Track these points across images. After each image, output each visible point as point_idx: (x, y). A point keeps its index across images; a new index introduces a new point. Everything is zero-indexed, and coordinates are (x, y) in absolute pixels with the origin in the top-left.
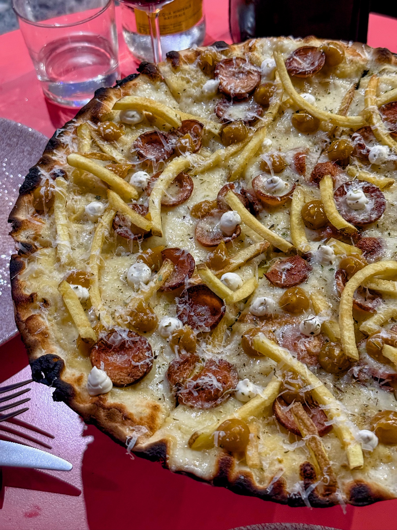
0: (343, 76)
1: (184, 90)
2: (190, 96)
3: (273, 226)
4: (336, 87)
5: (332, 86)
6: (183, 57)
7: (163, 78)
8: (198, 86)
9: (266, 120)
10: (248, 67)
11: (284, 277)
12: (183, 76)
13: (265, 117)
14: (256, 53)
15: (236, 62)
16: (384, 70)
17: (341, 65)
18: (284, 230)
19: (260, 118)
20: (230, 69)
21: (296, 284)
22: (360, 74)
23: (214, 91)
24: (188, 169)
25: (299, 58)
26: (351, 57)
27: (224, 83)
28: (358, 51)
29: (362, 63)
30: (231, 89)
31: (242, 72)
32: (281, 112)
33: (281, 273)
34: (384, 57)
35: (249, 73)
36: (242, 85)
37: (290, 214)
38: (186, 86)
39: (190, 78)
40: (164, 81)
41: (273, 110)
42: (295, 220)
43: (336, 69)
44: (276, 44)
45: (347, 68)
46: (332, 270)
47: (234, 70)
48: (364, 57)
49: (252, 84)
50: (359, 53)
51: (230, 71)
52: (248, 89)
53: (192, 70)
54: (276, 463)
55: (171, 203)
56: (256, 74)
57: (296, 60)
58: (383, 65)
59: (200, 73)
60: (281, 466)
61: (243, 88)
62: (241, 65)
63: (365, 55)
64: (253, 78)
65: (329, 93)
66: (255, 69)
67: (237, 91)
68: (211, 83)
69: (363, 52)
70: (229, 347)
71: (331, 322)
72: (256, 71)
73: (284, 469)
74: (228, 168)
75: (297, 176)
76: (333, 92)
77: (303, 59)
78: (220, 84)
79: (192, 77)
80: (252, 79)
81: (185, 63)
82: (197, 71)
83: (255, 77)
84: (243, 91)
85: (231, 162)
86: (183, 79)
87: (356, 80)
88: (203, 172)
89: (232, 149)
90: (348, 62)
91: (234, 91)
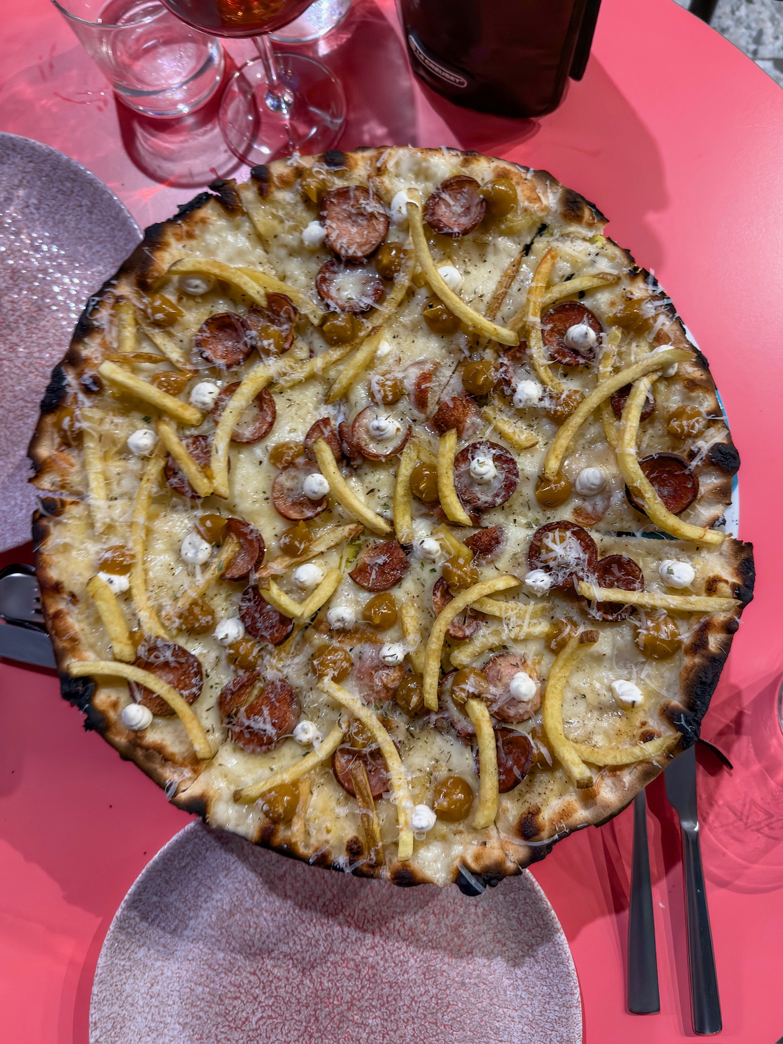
0: (510, 233)
1: (275, 236)
2: (285, 246)
3: (372, 490)
4: (496, 251)
5: (490, 249)
6: (275, 179)
7: (245, 210)
8: (295, 230)
9: (386, 309)
10: (372, 206)
11: (373, 576)
12: (274, 211)
13: (385, 304)
14: (386, 180)
15: (355, 195)
16: (568, 235)
17: (509, 216)
18: (385, 500)
19: (376, 306)
20: (345, 207)
21: (386, 589)
22: (535, 230)
23: (318, 245)
24: (271, 384)
25: (450, 195)
26: (526, 203)
27: (333, 236)
28: (539, 191)
29: (540, 214)
30: (342, 247)
31: (362, 215)
32: (410, 293)
33: (372, 568)
34: (573, 214)
35: (372, 216)
36: (358, 240)
37: (396, 476)
38: (279, 228)
39: (284, 217)
40: (246, 214)
41: (397, 294)
42: (401, 490)
43: (501, 221)
44: (418, 163)
45: (517, 220)
46: (433, 570)
47: (350, 208)
48: (545, 202)
49: (374, 239)
50: (540, 195)
51: (345, 210)
52: (367, 249)
53: (289, 204)
54: (324, 832)
55: (245, 440)
56: (382, 219)
57: (444, 200)
58: (570, 225)
59: (301, 208)
60: (329, 837)
61: (360, 245)
62: (362, 201)
63: (547, 197)
64: (377, 227)
65: (485, 261)
66: (382, 211)
67: (351, 252)
68: (314, 230)
69: (545, 193)
70: (296, 660)
71: (417, 652)
72: (382, 214)
73: (331, 842)
74: (329, 383)
75: (416, 412)
76: (491, 258)
77: (456, 197)
78: (327, 236)
79: (286, 214)
80: (376, 230)
81: (278, 188)
82: (296, 204)
83: (381, 227)
84: (359, 254)
85: (332, 373)
86: (275, 216)
87: (528, 241)
88: (292, 387)
89: (335, 354)
90: (519, 212)
91: (346, 251)
